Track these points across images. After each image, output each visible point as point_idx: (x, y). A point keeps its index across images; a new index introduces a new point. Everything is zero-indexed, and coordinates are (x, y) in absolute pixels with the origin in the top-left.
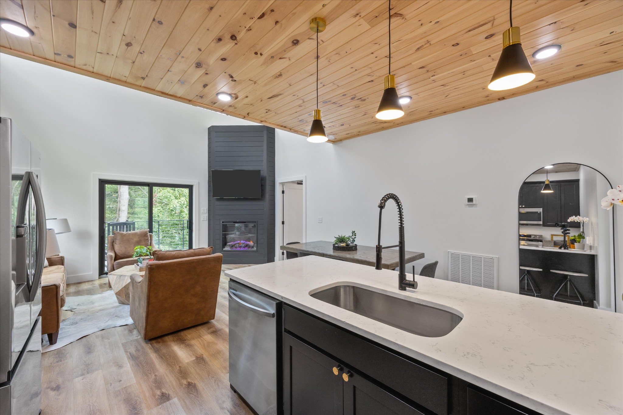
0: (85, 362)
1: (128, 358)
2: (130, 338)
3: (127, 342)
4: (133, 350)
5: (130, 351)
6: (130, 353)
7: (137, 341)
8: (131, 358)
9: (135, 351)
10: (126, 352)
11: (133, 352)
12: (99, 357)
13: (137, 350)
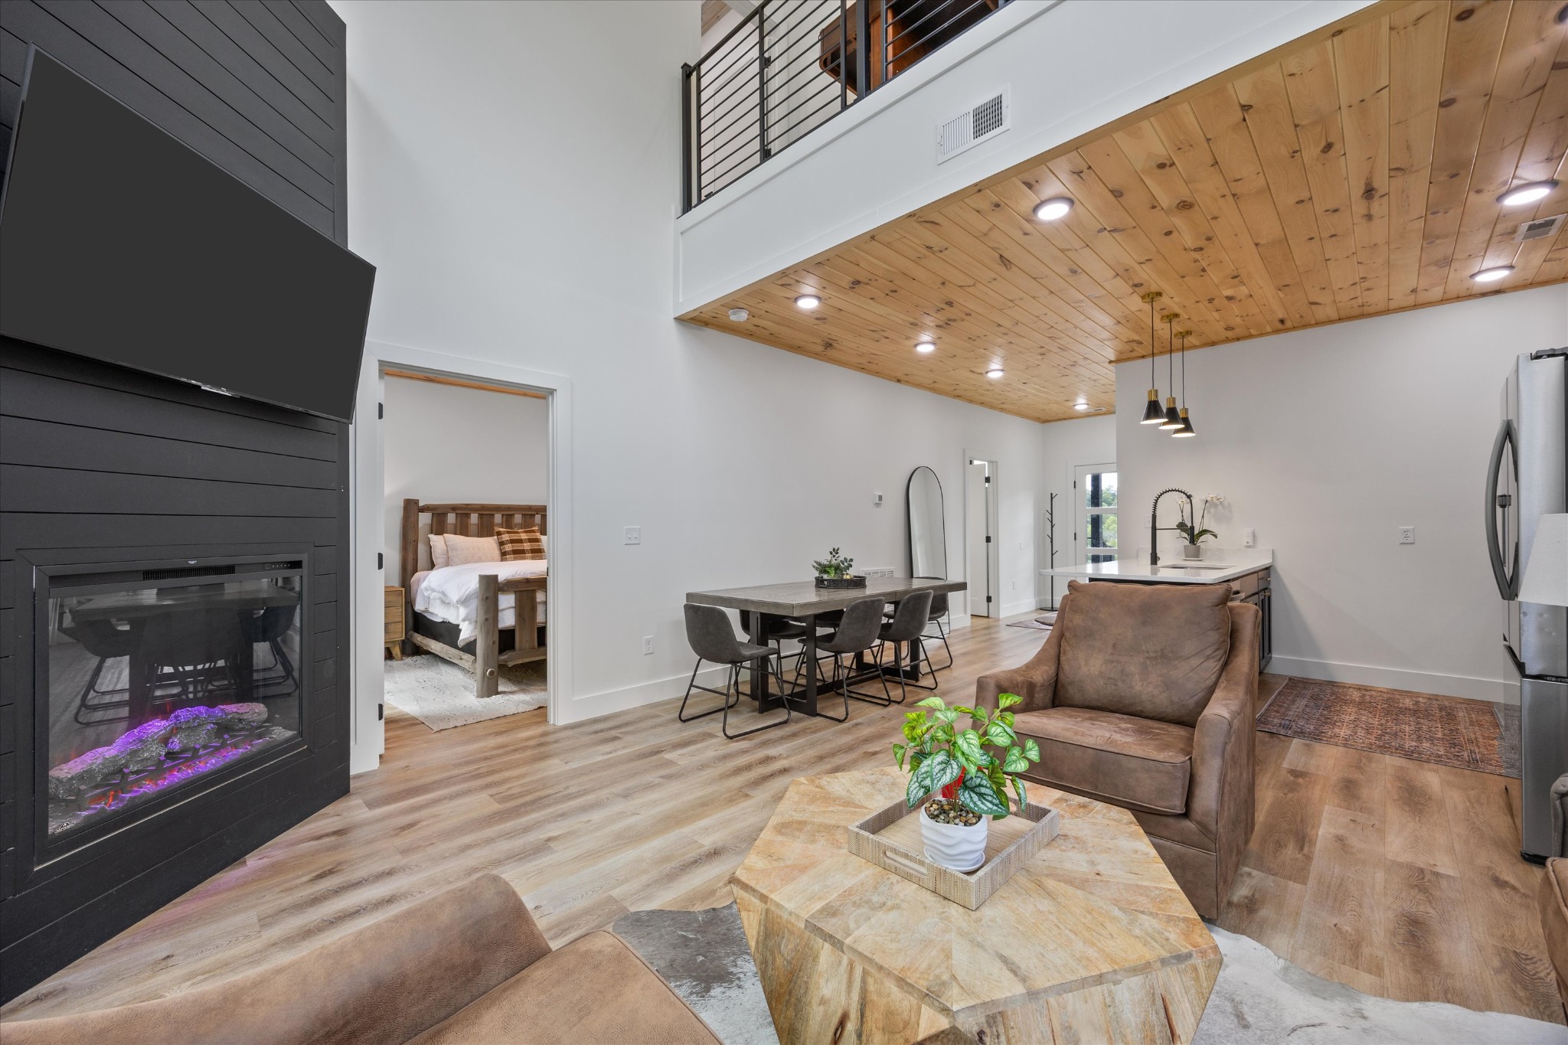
0: (1430, 902)
1: (1312, 843)
2: (1272, 885)
3: (1290, 879)
4: (1290, 851)
5: (1299, 854)
6: (1302, 849)
7: (1260, 866)
8: (1307, 839)
9: (1286, 846)
10: (1309, 858)
11: (1291, 848)
12: (1385, 887)
13: (1280, 845)
